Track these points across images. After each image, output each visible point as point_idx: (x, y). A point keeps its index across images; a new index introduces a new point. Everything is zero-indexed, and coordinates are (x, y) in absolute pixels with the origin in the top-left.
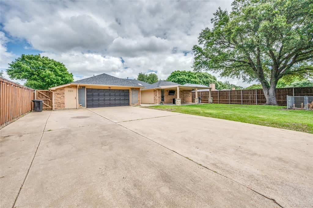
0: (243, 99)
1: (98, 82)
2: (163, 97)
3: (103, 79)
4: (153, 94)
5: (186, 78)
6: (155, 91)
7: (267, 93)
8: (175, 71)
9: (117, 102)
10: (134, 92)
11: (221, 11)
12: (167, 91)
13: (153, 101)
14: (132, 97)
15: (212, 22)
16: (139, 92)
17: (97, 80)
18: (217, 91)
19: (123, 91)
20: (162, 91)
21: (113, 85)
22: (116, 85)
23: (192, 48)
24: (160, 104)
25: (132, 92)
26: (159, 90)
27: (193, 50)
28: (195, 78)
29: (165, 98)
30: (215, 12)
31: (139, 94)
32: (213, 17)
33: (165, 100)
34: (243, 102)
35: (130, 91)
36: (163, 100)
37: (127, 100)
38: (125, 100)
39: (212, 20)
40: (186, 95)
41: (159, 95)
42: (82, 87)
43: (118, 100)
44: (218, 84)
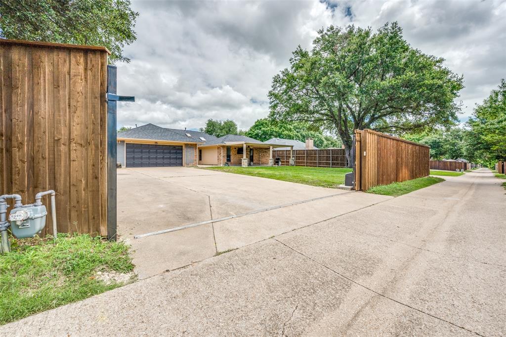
0: (332, 161)
1: (141, 135)
2: (229, 156)
3: (148, 131)
4: (217, 152)
5: (275, 130)
6: (218, 148)
7: (348, 153)
8: (261, 119)
9: (166, 161)
10: (189, 150)
11: (301, 50)
12: (235, 149)
13: (216, 162)
14: (186, 156)
15: (291, 63)
16: (196, 149)
17: (140, 133)
18: (316, 150)
19: (174, 147)
20: (228, 149)
21: (160, 139)
22: (165, 139)
23: (268, 94)
24: (225, 165)
25: (186, 149)
26: (223, 147)
27: (269, 96)
28: (290, 130)
29: (232, 158)
30: (294, 51)
31: (196, 151)
32: (293, 56)
33: (232, 161)
34: (332, 165)
35: (184, 148)
36: (229, 160)
37: (179, 158)
38: (176, 158)
39: (290, 60)
40: (263, 154)
41: (223, 153)
42: (121, 141)
43: (166, 158)
44: (324, 140)
